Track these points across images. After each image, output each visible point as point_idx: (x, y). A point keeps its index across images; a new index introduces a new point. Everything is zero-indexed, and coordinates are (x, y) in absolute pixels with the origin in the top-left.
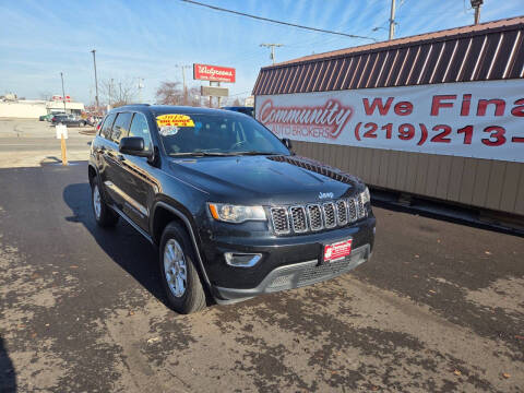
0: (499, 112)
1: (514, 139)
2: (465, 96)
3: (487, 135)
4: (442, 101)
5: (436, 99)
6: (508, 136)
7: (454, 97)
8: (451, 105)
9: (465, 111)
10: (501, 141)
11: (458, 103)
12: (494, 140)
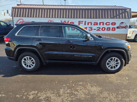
0: (91, 24)
1: (94, 29)
2: (85, 21)
3: (89, 29)
4: (81, 22)
5: (79, 22)
6: (93, 29)
7: (83, 21)
8: (82, 23)
9: (85, 24)
10: (92, 30)
11: (84, 23)
12: (91, 30)
